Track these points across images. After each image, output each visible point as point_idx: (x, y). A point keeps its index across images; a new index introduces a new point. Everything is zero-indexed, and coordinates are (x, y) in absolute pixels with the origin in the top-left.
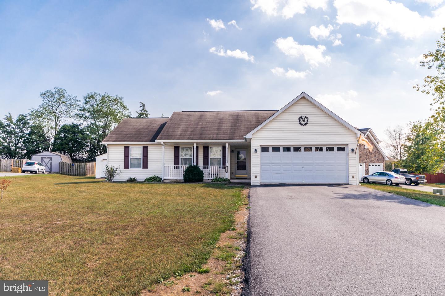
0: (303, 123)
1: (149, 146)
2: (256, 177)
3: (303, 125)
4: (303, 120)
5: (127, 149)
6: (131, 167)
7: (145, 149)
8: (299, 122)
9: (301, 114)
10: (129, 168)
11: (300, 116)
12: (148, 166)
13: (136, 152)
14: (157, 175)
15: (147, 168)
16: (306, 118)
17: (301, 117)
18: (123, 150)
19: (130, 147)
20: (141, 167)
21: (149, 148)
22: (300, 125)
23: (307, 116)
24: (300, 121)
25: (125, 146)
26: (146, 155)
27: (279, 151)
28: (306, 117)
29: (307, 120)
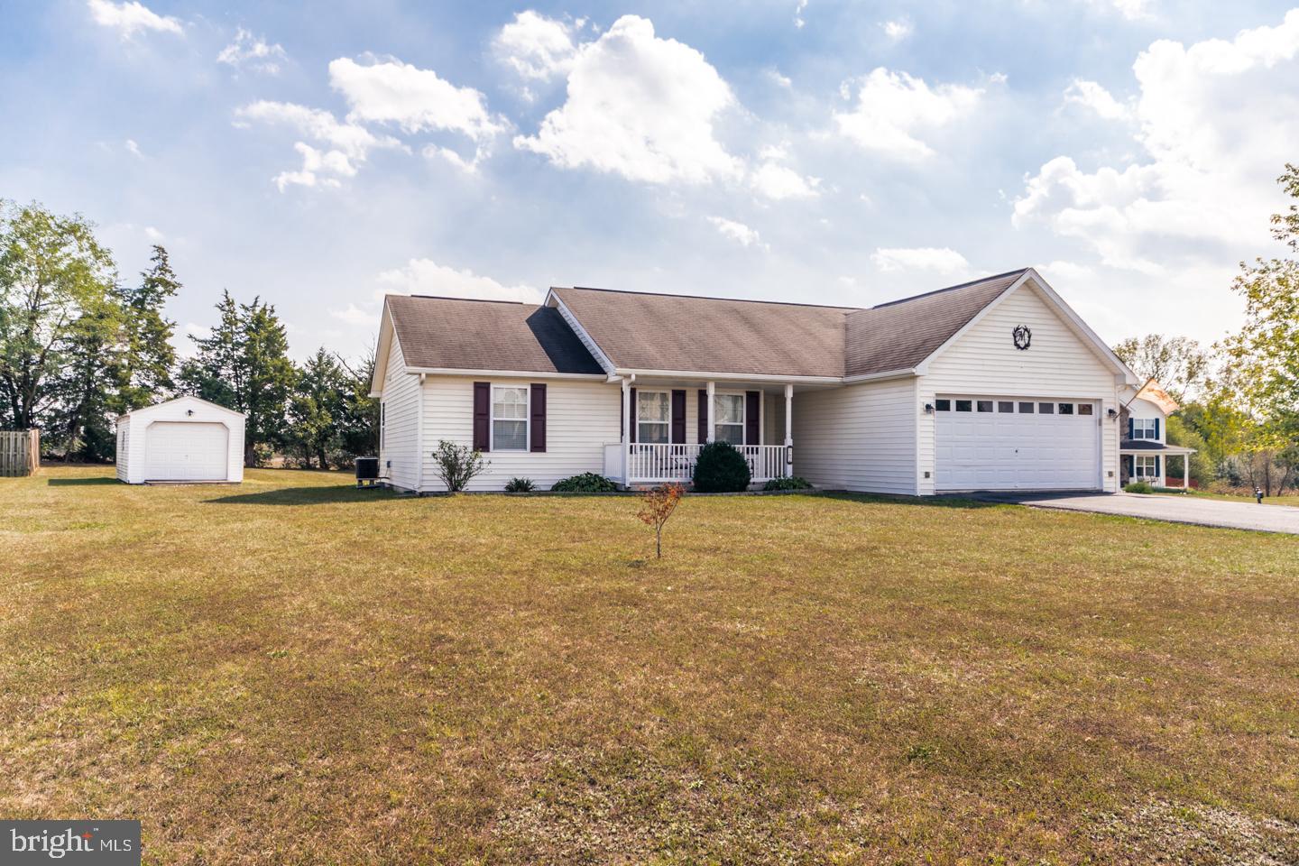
0: (1022, 343)
1: (548, 384)
2: (927, 475)
3: (1022, 349)
4: (1022, 336)
5: (482, 392)
6: (494, 448)
7: (539, 392)
8: (1013, 342)
9: (1019, 320)
10: (488, 451)
11: (1016, 326)
12: (548, 445)
13: (510, 402)
14: (594, 473)
15: (545, 451)
16: (1026, 333)
17: (1018, 329)
18: (471, 393)
19: (492, 387)
20: (525, 448)
21: (548, 390)
22: (1015, 348)
23: (1028, 327)
24: (1015, 337)
25: (475, 383)
26: (541, 413)
27: (969, 410)
28: (1026, 330)
29: (1029, 337)
